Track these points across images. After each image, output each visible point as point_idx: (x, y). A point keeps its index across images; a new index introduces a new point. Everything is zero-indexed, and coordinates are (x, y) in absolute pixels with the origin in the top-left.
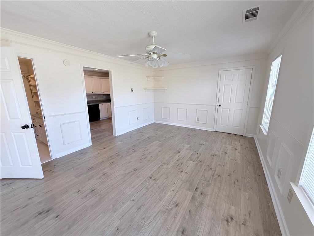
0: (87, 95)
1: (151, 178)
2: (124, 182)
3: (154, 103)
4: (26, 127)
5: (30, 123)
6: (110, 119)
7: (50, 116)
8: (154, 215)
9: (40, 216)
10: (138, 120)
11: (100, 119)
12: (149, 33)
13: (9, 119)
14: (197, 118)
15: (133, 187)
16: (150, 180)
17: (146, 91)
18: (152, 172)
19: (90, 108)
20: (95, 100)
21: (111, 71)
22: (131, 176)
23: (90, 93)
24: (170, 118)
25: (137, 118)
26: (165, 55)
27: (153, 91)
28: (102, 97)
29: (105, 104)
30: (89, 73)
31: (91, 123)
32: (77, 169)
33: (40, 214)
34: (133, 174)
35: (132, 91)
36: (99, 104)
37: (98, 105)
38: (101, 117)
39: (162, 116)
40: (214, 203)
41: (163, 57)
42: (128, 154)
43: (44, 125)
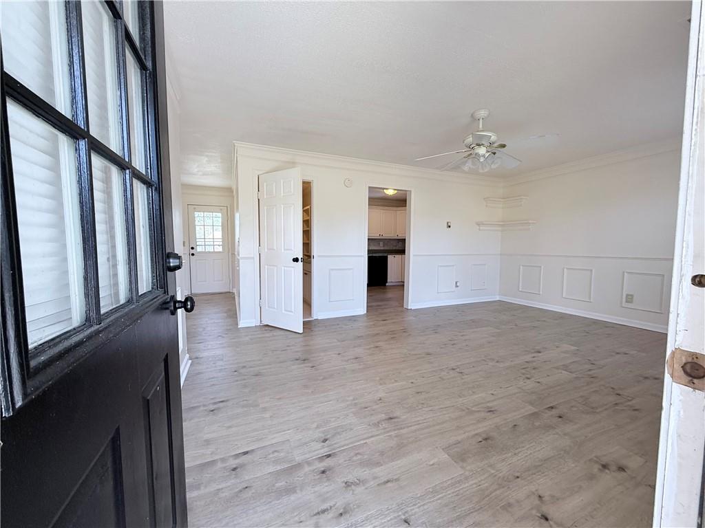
0: (368, 239)
1: (453, 369)
2: (404, 361)
3: (501, 255)
4: (296, 260)
5: (300, 256)
6: (401, 286)
7: (319, 256)
8: (442, 406)
9: (297, 362)
10: (457, 286)
11: (387, 284)
12: (472, 115)
13: (283, 251)
14: (627, 295)
15: (418, 371)
16: (451, 372)
17: (481, 228)
18: (459, 363)
19: (371, 261)
20: (382, 248)
21: (410, 191)
22: (418, 358)
23: (376, 236)
24: (541, 293)
25: (456, 283)
26: (504, 146)
27: (500, 229)
28: (395, 244)
29: (398, 257)
30: (378, 201)
31: (369, 288)
32: (341, 334)
33: (297, 360)
34: (423, 357)
35: (450, 227)
36: (389, 256)
37: (386, 258)
38: (388, 281)
39: (520, 287)
40: (586, 437)
41: (499, 149)
42: (422, 334)
43: (311, 272)
